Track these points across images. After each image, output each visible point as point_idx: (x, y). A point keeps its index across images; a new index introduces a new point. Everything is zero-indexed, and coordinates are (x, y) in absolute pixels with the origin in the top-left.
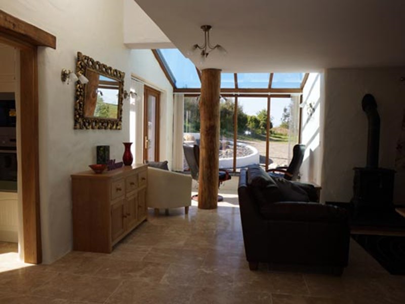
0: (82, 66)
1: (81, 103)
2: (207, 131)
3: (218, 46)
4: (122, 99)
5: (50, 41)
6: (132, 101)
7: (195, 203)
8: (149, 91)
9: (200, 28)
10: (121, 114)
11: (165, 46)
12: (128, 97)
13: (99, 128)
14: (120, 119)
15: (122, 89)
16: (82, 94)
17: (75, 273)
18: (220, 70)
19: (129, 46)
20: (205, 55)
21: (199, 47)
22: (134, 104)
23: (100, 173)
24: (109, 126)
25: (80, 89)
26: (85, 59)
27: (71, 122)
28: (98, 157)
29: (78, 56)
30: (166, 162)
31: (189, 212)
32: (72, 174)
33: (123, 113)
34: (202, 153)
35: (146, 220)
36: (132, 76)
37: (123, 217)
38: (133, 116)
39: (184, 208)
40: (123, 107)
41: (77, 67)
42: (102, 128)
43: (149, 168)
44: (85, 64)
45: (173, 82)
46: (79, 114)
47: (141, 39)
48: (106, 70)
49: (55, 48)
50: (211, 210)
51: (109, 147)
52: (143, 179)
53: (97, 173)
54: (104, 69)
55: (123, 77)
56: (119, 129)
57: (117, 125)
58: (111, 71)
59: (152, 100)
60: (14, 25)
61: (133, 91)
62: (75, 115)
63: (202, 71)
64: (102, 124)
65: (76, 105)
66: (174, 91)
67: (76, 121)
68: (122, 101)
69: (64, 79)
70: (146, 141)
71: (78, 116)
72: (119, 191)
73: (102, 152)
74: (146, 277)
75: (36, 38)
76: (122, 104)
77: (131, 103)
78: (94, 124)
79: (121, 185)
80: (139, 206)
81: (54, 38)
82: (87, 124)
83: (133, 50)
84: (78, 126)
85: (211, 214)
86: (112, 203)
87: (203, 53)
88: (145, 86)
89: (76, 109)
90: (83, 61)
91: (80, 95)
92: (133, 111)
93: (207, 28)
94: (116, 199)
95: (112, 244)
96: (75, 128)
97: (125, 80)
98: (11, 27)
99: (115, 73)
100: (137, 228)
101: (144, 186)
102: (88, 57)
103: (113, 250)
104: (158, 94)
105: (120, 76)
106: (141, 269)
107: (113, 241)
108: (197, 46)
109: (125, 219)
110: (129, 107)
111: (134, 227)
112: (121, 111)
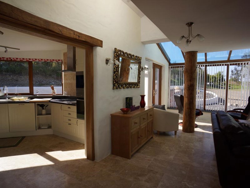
0: (117, 55)
1: (117, 75)
2: (188, 88)
3: (198, 35)
4: (140, 71)
5: (100, 43)
6: (146, 72)
7: (180, 128)
8: (155, 66)
9: (185, 25)
10: (139, 79)
11: (164, 40)
12: (143, 70)
13: (127, 88)
14: (139, 82)
15: (140, 66)
16: (117, 70)
17: (109, 171)
18: (197, 52)
19: (144, 43)
20: (189, 42)
21: (184, 37)
22: (147, 73)
23: (126, 113)
24: (133, 86)
25: (116, 68)
26: (119, 51)
27: (111, 86)
28: (126, 104)
29: (115, 50)
30: (164, 106)
31: (177, 134)
32: (111, 114)
33: (141, 78)
34: (186, 100)
35: (152, 138)
36: (146, 59)
37: (138, 138)
38: (146, 80)
39: (174, 132)
40: (141, 76)
41: (115, 56)
42: (129, 88)
43: (154, 108)
44: (119, 54)
45: (169, 60)
46: (116, 81)
47: (150, 39)
48: (131, 56)
49: (102, 47)
50: (190, 134)
51: (132, 98)
52: (151, 115)
53: (124, 113)
54: (130, 56)
55: (141, 60)
56: (139, 88)
57: (137, 86)
58: (134, 57)
59: (157, 70)
60: (79, 37)
61: (146, 67)
62: (114, 82)
63: (186, 53)
64: (129, 85)
65: (114, 76)
66: (169, 65)
67: (114, 85)
68: (140, 72)
69: (107, 63)
70: (154, 92)
71: (115, 82)
72: (136, 124)
73: (129, 101)
74: (148, 182)
75: (91, 42)
76: (140, 74)
77: (145, 73)
78: (124, 86)
79: (137, 120)
80: (148, 131)
81: (102, 42)
82: (120, 86)
83: (146, 45)
84: (115, 88)
85: (190, 136)
86: (132, 131)
87: (188, 41)
88: (153, 63)
89: (114, 79)
90: (118, 53)
91: (116, 71)
92: (147, 77)
93: (190, 24)
94: (134, 129)
95: (131, 154)
96: (113, 89)
97: (142, 61)
98: (77, 38)
99: (136, 58)
100: (146, 143)
101: (152, 119)
102: (121, 50)
103: (131, 157)
104: (160, 67)
105: (139, 59)
106: (146, 175)
107: (132, 152)
108: (183, 37)
109: (139, 139)
110: (145, 75)
111: (145, 142)
112: (140, 78)
